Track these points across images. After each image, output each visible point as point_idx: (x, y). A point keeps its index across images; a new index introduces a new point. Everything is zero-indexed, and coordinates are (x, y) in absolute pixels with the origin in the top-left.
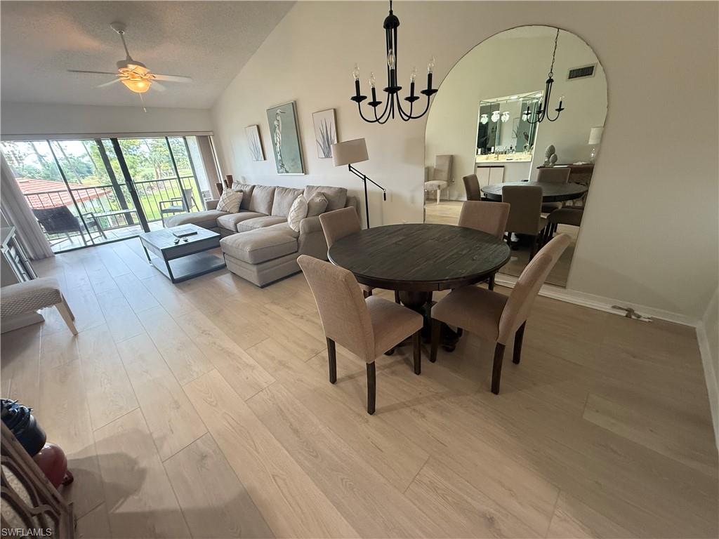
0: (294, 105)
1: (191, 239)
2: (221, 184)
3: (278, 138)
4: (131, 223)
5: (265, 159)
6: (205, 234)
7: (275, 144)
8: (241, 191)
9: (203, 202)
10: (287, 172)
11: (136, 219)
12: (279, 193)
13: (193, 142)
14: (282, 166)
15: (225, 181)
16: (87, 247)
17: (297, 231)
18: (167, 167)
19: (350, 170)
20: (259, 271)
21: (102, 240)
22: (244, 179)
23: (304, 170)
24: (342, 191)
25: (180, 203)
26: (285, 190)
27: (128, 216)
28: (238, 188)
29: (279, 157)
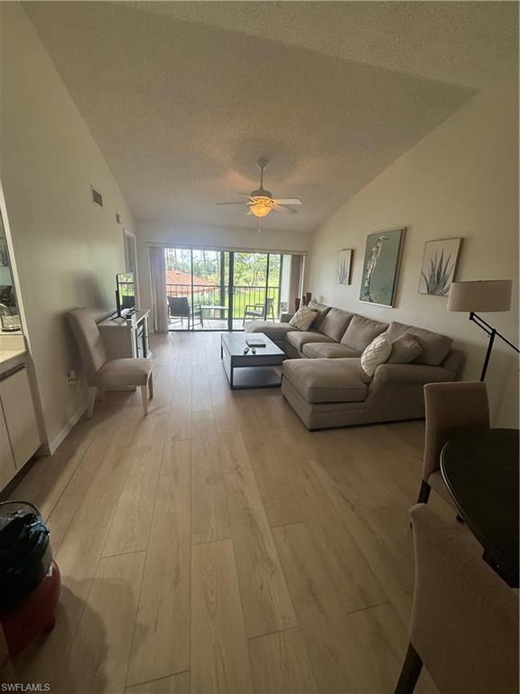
0: (404, 233)
1: (259, 352)
2: (299, 300)
3: (372, 265)
4: (222, 318)
5: (349, 284)
6: (273, 349)
7: (365, 270)
8: (316, 311)
9: (279, 312)
10: (371, 301)
11: (226, 315)
12: (355, 322)
13: (288, 259)
14: (368, 294)
15: (304, 297)
16: (189, 330)
17: (369, 375)
18: (262, 274)
19: (471, 318)
20: (313, 413)
21: (199, 327)
22: (322, 298)
23: (393, 303)
24: (446, 341)
25: (261, 309)
26: (363, 320)
27: (222, 311)
28: (314, 307)
29: (366, 284)
